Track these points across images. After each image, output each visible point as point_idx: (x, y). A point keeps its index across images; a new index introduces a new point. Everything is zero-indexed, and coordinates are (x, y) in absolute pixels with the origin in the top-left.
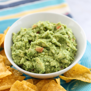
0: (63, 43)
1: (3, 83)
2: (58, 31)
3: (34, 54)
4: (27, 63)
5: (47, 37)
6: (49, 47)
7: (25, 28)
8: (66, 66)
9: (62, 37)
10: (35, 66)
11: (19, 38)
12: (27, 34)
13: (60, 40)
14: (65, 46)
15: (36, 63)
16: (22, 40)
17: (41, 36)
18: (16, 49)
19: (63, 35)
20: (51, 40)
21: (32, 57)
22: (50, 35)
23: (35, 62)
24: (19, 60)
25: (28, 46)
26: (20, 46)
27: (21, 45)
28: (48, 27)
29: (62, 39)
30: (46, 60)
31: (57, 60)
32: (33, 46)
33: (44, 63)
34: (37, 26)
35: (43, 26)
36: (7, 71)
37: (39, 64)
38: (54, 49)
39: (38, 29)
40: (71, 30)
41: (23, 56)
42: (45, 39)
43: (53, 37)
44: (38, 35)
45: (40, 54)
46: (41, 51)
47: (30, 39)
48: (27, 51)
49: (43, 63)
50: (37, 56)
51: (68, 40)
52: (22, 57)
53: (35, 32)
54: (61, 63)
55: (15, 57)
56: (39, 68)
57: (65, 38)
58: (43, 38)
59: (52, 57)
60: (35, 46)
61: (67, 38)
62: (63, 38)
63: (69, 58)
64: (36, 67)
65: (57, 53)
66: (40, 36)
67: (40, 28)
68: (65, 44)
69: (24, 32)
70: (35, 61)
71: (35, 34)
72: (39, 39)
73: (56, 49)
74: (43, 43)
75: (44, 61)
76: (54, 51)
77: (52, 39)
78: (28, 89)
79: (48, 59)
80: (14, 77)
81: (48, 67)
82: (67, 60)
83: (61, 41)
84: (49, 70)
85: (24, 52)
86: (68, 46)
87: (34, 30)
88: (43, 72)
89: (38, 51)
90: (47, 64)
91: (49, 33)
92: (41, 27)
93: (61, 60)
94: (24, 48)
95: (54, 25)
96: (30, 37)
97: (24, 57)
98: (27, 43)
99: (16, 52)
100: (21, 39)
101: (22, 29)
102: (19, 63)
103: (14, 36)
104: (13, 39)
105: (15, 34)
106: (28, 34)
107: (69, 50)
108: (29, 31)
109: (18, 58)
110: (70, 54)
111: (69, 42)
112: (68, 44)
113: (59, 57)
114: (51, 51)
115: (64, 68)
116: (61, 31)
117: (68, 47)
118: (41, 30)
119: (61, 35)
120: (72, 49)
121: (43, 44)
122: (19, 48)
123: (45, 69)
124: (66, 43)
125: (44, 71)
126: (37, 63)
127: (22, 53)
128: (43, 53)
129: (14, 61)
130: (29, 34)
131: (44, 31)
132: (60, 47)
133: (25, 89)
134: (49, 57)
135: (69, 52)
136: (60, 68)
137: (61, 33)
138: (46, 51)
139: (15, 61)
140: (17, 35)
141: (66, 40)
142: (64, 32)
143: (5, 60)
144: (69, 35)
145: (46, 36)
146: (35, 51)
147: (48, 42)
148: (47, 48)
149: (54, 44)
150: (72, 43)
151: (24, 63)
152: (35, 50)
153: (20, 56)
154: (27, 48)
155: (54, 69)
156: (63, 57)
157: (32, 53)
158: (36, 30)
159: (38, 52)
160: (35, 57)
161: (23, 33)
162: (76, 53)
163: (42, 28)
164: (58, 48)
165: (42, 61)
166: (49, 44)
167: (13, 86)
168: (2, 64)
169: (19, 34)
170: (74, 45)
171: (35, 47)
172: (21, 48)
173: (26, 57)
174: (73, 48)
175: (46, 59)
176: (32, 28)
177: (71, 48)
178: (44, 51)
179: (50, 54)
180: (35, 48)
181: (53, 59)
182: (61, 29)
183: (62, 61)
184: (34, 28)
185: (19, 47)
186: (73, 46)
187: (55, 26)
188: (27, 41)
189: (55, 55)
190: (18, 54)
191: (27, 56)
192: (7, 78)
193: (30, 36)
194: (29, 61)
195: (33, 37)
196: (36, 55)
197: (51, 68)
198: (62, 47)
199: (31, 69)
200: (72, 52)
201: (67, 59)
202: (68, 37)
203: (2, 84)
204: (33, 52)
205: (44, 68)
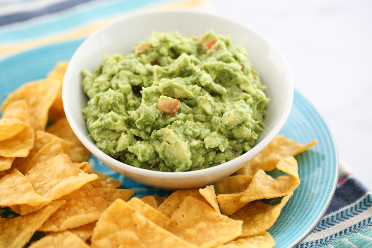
0: (228, 84)
1: (72, 209)
2: (211, 55)
3: (154, 119)
4: (140, 145)
5: (184, 73)
6: (194, 96)
7: (116, 55)
8: (247, 148)
9: (226, 68)
10: (163, 152)
11: (102, 83)
12: (125, 69)
13: (220, 78)
14: (235, 93)
15: (164, 143)
16: (114, 86)
17: (167, 70)
18: (101, 111)
19: (226, 62)
20: (198, 79)
21: (149, 130)
22: (192, 66)
23: (161, 141)
24: (114, 142)
25: (132, 102)
26: (111, 102)
27: (115, 98)
28: (180, 47)
29: (227, 75)
30: (190, 133)
31: (220, 132)
32: (148, 100)
33: (187, 142)
34: (151, 47)
35: (166, 45)
36: (80, 174)
37: (172, 146)
38: (209, 102)
39: (154, 54)
40: (244, 50)
41: (125, 128)
42: (180, 78)
43: (201, 70)
44: (156, 67)
45: (173, 119)
46: (174, 111)
47: (137, 82)
48: (133, 113)
49: (185, 141)
50: (165, 126)
51: (241, 76)
52: (120, 132)
53: (146, 61)
54: (231, 138)
55: (99, 133)
56: (174, 159)
57: (234, 70)
58: (171, 75)
59: (206, 123)
60: (155, 98)
61: (238, 71)
62: (228, 72)
63: (252, 123)
64: (164, 155)
65: (217, 112)
66: (164, 71)
67: (158, 51)
68: (236, 87)
69: (116, 64)
70: (159, 139)
71: (149, 66)
72: (163, 79)
73: (213, 102)
74: (176, 87)
75: (186, 135)
76: (210, 107)
77: (200, 75)
78: (147, 226)
79: (197, 130)
80: (101, 192)
81: (199, 153)
82: (248, 129)
83: (223, 80)
84: (201, 160)
85: (125, 118)
86: (244, 91)
87: (144, 57)
88: (186, 167)
89: (167, 111)
90: (195, 143)
91: (189, 60)
92: (161, 46)
93: (231, 130)
94: (122, 107)
95: (195, 40)
96: (136, 76)
97: (126, 132)
98: (129, 93)
99: (102, 119)
100: (108, 83)
101: (107, 59)
102: (114, 149)
103: (87, 79)
104: (87, 87)
105: (89, 73)
106: (129, 70)
107: (251, 100)
108: (131, 61)
109: (110, 136)
110: (254, 113)
111: (245, 82)
112: (243, 87)
113: (227, 123)
114: (201, 107)
115: (241, 152)
116: (220, 54)
117: (245, 94)
118: (162, 55)
119: (221, 63)
120: (257, 100)
121: (176, 90)
122: (110, 107)
123: (191, 159)
124: (238, 86)
125: (190, 163)
126: (167, 144)
127: (119, 122)
128: (181, 116)
129: (99, 144)
130: (132, 69)
131: (169, 58)
132: (223, 97)
133: (138, 227)
134: (197, 125)
135: (251, 106)
136: (230, 153)
137: (220, 59)
138: (188, 109)
139: (103, 145)
140: (95, 75)
141: (236, 76)
142: (227, 55)
143: (66, 148)
144: (243, 62)
145: (181, 68)
146: (159, 111)
147: (188, 85)
148: (190, 102)
149: (207, 88)
150: (254, 83)
151: (130, 149)
152: (157, 107)
153: (114, 131)
154: (129, 106)
155: (217, 158)
156: (239, 120)
157: (150, 118)
158: (148, 57)
159: (165, 115)
160: (158, 128)
161: (111, 67)
162: (265, 112)
163: (164, 50)
164: (218, 98)
165: (181, 135)
166: (193, 90)
167: (105, 214)
168: (62, 159)
169: (100, 72)
170: (258, 88)
171: (157, 102)
172: (115, 109)
173: (131, 130)
174: (259, 96)
175: (191, 130)
176: (137, 52)
177: (254, 97)
178: (183, 108)
179: (200, 116)
180: (155, 104)
181: (209, 131)
182: (219, 48)
183: (236, 133)
184: (141, 51)
185: (109, 104)
186: (258, 90)
187: (197, 42)
188: (128, 88)
189: (214, 117)
190: (110, 123)
191: (136, 128)
192: (82, 194)
193: (136, 73)
194: (144, 142)
195: (144, 75)
196: (161, 121)
197: (206, 155)
198: (229, 97)
199: (150, 162)
200: (257, 109)
201: (248, 127)
202: (240, 67)
203: (69, 211)
204: (152, 115)
205: (188, 155)
